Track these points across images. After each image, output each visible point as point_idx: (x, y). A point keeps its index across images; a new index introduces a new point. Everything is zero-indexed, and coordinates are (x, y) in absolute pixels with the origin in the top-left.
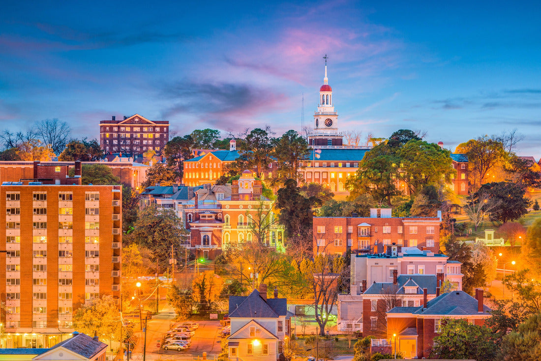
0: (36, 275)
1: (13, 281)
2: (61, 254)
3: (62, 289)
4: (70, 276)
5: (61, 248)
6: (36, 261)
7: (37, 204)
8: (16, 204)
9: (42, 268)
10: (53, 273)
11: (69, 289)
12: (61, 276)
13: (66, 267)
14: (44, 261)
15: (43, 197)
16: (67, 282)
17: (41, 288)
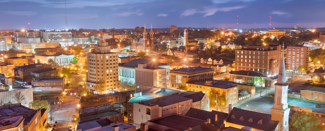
0: (293, 61)
1: (289, 62)
2: (297, 58)
3: (297, 64)
4: (298, 62)
5: (297, 57)
6: (293, 59)
7: (294, 50)
8: (290, 50)
9: (294, 60)
10: (296, 61)
11: (298, 64)
12: (297, 61)
13: (298, 60)
14: (294, 59)
15: (295, 49)
16: (298, 63)
17: (293, 63)
